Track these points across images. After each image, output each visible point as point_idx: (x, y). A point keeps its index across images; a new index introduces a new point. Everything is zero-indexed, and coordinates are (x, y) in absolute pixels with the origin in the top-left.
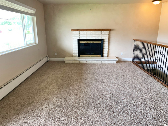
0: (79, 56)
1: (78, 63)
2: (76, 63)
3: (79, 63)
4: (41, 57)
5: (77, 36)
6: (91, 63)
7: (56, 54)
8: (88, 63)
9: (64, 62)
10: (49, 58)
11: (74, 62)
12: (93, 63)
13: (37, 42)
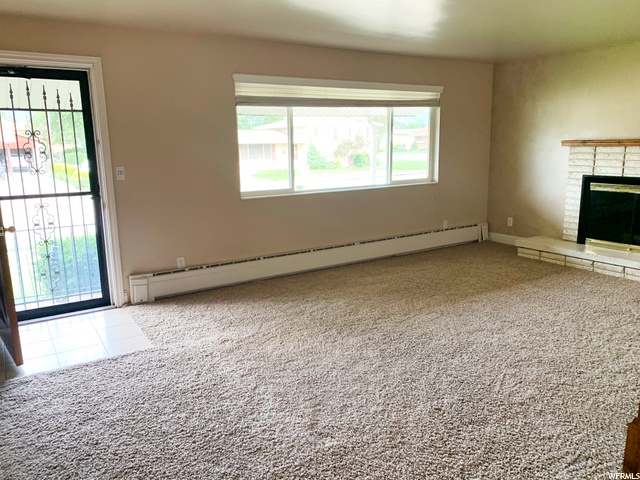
0: (581, 240)
1: (558, 263)
2: (554, 262)
3: (563, 264)
4: (445, 222)
5: (584, 163)
6: (612, 274)
7: (510, 222)
8: (599, 271)
9: (513, 249)
10: (489, 230)
11: (546, 258)
12: (617, 275)
13: (436, 178)
